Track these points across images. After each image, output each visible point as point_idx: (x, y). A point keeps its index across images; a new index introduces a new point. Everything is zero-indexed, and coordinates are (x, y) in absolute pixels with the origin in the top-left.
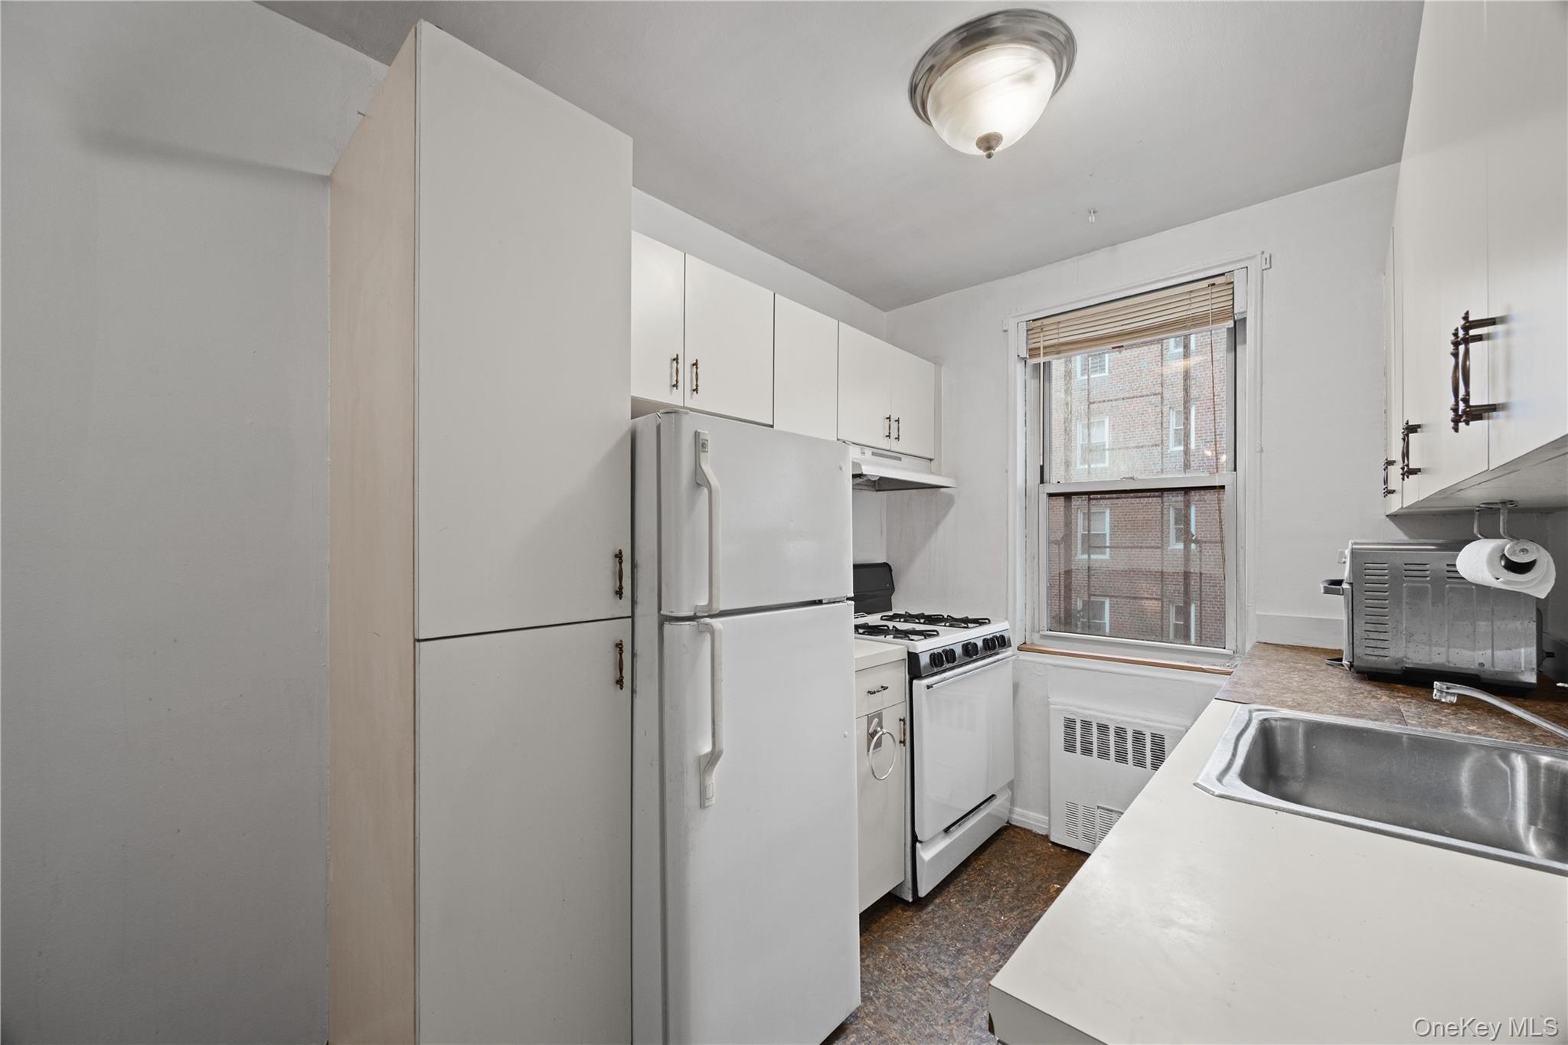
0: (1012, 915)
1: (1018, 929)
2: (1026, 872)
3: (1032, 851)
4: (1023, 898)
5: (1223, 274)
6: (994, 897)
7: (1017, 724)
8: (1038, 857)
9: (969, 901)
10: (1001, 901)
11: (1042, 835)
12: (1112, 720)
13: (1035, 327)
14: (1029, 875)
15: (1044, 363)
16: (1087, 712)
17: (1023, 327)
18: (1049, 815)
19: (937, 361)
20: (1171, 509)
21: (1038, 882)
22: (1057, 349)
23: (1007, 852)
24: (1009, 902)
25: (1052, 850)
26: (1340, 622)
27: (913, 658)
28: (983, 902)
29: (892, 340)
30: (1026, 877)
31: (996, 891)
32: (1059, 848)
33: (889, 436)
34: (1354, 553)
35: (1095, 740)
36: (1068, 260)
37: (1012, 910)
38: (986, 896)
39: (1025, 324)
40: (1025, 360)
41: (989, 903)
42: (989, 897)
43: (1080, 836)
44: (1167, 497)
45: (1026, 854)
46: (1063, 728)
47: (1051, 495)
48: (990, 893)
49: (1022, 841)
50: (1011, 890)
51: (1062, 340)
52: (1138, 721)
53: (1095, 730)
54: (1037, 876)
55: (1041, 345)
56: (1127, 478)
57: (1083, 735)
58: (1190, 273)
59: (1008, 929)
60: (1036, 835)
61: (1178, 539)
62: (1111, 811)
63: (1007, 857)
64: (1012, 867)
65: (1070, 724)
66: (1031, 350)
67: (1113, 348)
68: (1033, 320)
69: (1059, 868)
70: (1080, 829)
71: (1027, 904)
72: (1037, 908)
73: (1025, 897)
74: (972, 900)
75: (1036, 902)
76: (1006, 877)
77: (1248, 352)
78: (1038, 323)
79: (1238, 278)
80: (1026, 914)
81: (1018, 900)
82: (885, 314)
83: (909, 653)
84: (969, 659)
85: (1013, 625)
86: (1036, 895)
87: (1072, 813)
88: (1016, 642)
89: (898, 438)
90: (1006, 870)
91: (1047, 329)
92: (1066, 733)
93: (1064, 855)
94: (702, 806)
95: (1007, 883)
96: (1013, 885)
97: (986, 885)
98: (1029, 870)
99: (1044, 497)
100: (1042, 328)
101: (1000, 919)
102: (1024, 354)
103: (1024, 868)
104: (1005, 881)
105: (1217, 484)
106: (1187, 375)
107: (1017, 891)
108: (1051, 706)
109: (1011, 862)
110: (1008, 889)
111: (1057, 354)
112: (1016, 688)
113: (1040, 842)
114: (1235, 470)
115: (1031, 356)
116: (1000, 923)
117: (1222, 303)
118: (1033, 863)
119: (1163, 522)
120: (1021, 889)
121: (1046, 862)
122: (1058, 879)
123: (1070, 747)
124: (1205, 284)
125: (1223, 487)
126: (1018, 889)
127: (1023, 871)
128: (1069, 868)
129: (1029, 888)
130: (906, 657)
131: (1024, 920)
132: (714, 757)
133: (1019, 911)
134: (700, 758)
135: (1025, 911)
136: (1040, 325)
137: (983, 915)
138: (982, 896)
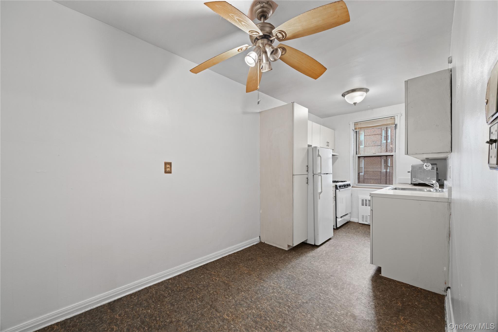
5: (393, 116)
7: (352, 202)
13: (356, 124)
15: (358, 131)
16: (366, 198)
17: (353, 124)
18: (358, 219)
19: (334, 129)
20: (383, 159)
26: (410, 179)
27: (336, 186)
29: (324, 125)
33: (327, 146)
34: (412, 166)
35: (368, 203)
39: (354, 123)
40: (353, 130)
43: (365, 221)
44: (382, 157)
46: (361, 201)
51: (361, 127)
53: (368, 201)
55: (357, 127)
57: (365, 202)
58: (387, 116)
61: (384, 169)
65: (363, 200)
66: (355, 128)
70: (365, 220)
77: (398, 130)
78: (357, 123)
79: (396, 117)
82: (322, 119)
83: (335, 185)
84: (344, 187)
85: (351, 182)
87: (363, 217)
88: (351, 185)
89: (329, 146)
94: (319, 199)
99: (357, 157)
100: (357, 124)
102: (354, 129)
105: (392, 155)
108: (359, 197)
111: (361, 129)
112: (352, 194)
114: (395, 152)
115: (355, 129)
117: (393, 122)
119: (381, 161)
123: (363, 205)
124: (390, 118)
125: (393, 155)
130: (335, 186)
132: (321, 192)
134: (319, 193)
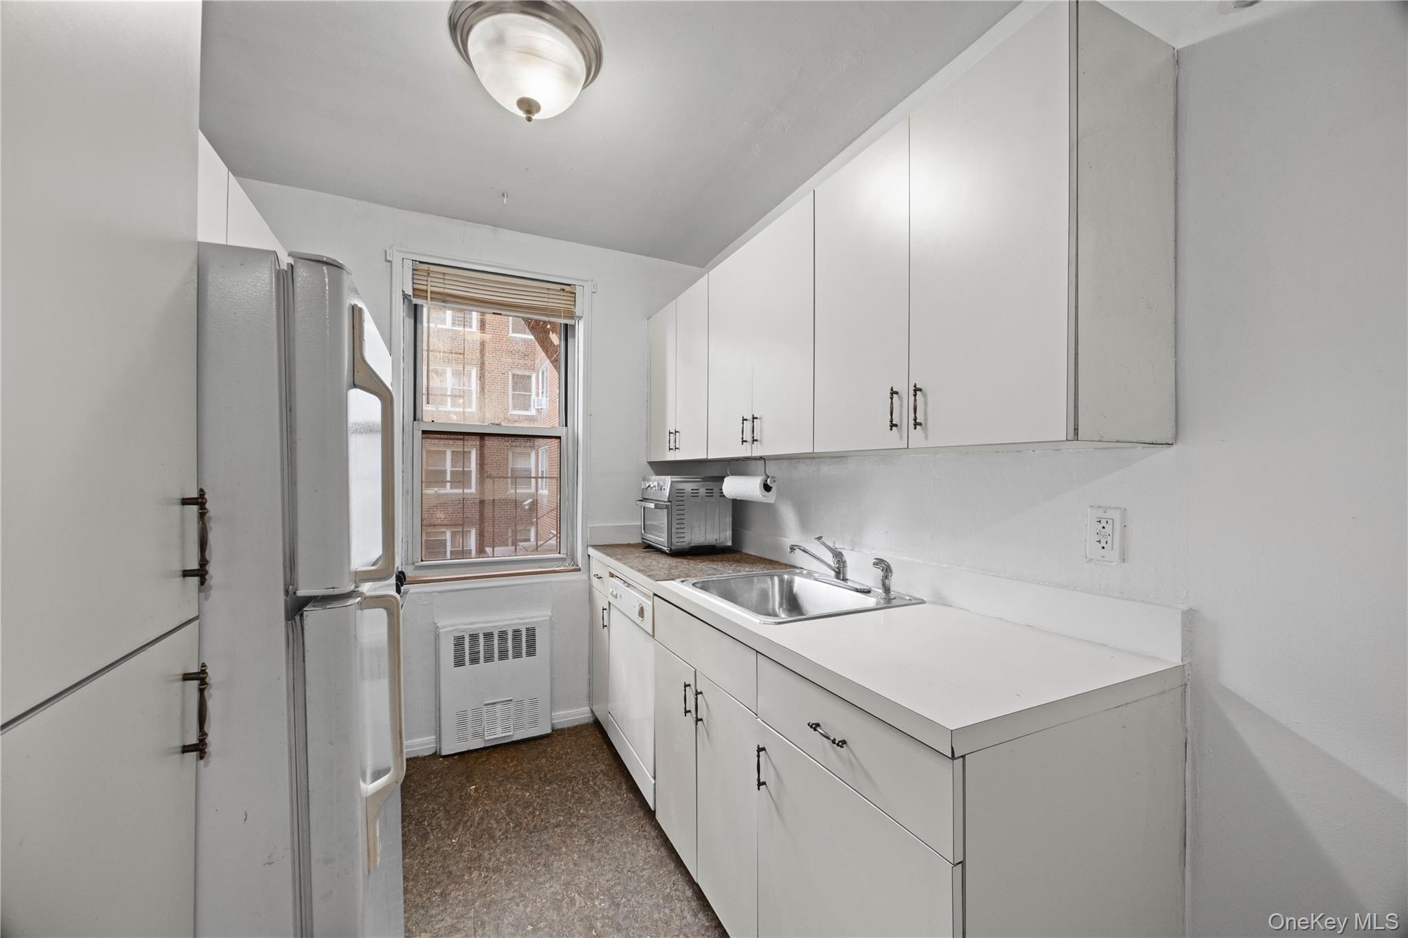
0: (460, 833)
1: (472, 840)
2: (440, 792)
3: (430, 773)
4: (456, 814)
5: (570, 285)
6: (431, 830)
8: (440, 775)
9: (413, 849)
10: (441, 828)
11: (430, 755)
12: (496, 627)
13: (421, 269)
14: (445, 793)
16: (474, 626)
17: (409, 265)
21: (456, 795)
22: (444, 299)
23: (410, 787)
24: (448, 825)
25: (446, 763)
28: (426, 841)
30: (444, 796)
31: (430, 824)
32: (450, 758)
35: (481, 649)
36: (455, 220)
37: (455, 829)
38: (424, 834)
39: (413, 264)
40: (408, 297)
41: (432, 837)
42: (428, 833)
45: (428, 778)
46: (453, 647)
47: (424, 432)
48: (426, 829)
49: (416, 769)
50: (441, 815)
51: (448, 291)
52: (516, 621)
53: (481, 640)
54: (452, 790)
55: (428, 289)
56: (494, 424)
57: (471, 647)
59: (465, 846)
60: (424, 758)
62: (495, 703)
63: (414, 791)
64: (425, 796)
65: (459, 642)
66: (413, 289)
67: (494, 313)
68: (420, 262)
69: (463, 774)
71: (463, 816)
72: (472, 813)
73: (457, 812)
74: (415, 846)
75: (468, 810)
76: (427, 807)
78: (425, 267)
79: (579, 292)
80: (469, 824)
81: (454, 818)
86: (463, 804)
90: (422, 802)
91: (434, 275)
92: (456, 651)
93: (459, 761)
95: (433, 811)
96: (439, 809)
97: (416, 825)
98: (441, 789)
99: (418, 434)
100: (428, 273)
101: (452, 843)
102: (409, 291)
103: (436, 791)
104: (430, 810)
106: (483, 344)
107: (447, 812)
108: (441, 630)
109: (421, 792)
110: (438, 815)
111: (443, 302)
113: (432, 762)
114: (566, 426)
115: (415, 296)
116: (455, 846)
118: (440, 782)
120: (448, 808)
121: (449, 775)
122: (469, 782)
123: (459, 662)
124: (559, 287)
126: (445, 809)
127: (438, 793)
128: (470, 768)
129: (454, 804)
131: (472, 829)
133: (461, 826)
135: (466, 823)
136: (426, 269)
137: (435, 851)
138: (421, 837)
